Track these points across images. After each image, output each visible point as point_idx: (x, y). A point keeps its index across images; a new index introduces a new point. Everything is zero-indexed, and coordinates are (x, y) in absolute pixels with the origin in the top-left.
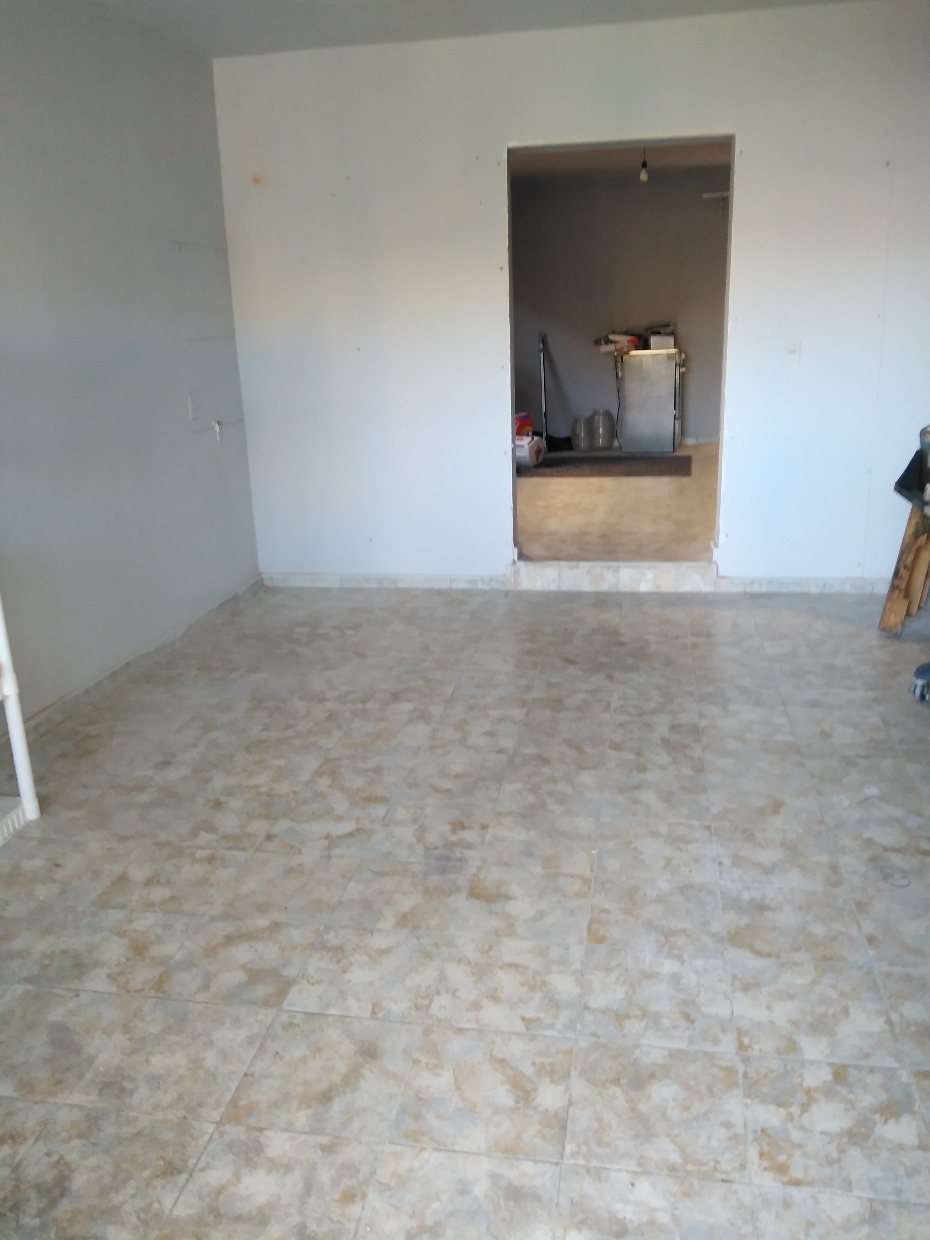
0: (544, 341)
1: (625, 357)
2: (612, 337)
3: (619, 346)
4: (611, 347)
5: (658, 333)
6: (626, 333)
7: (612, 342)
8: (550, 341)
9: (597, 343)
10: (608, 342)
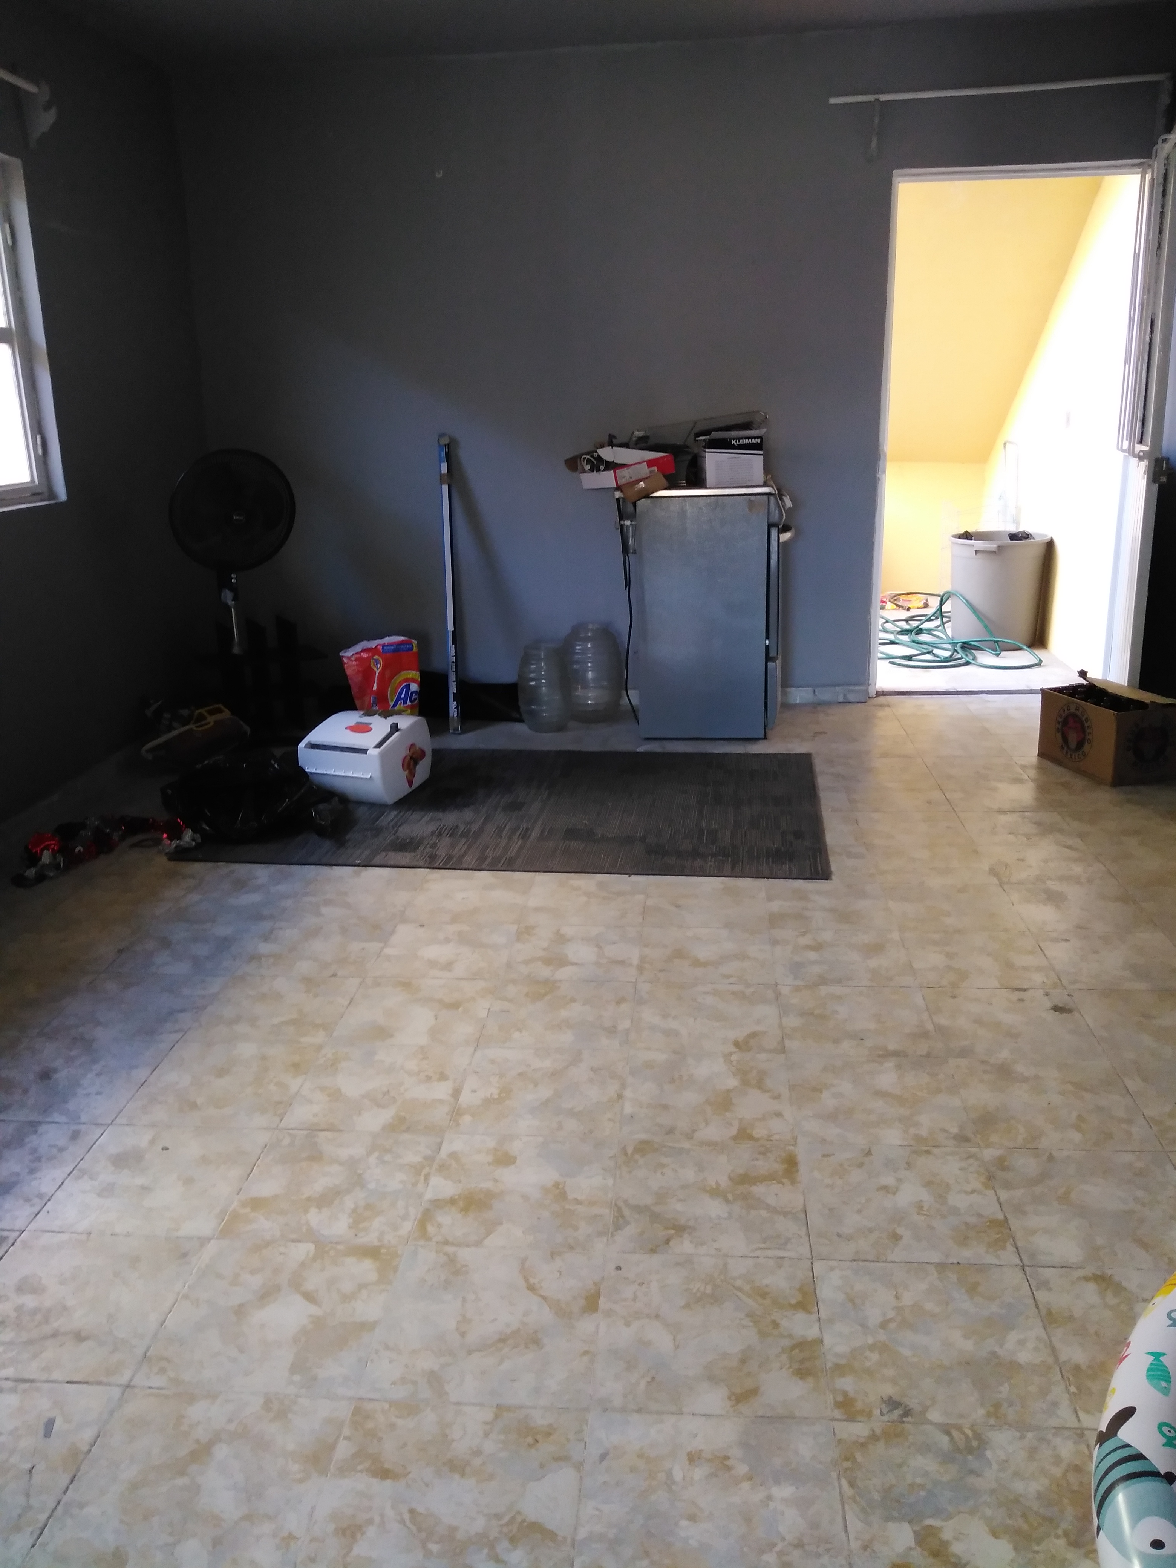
0: (450, 454)
1: (642, 504)
2: (607, 453)
3: (625, 475)
4: (607, 479)
5: (723, 444)
6: (643, 443)
7: (611, 466)
8: (464, 455)
9: (573, 464)
10: (599, 464)
